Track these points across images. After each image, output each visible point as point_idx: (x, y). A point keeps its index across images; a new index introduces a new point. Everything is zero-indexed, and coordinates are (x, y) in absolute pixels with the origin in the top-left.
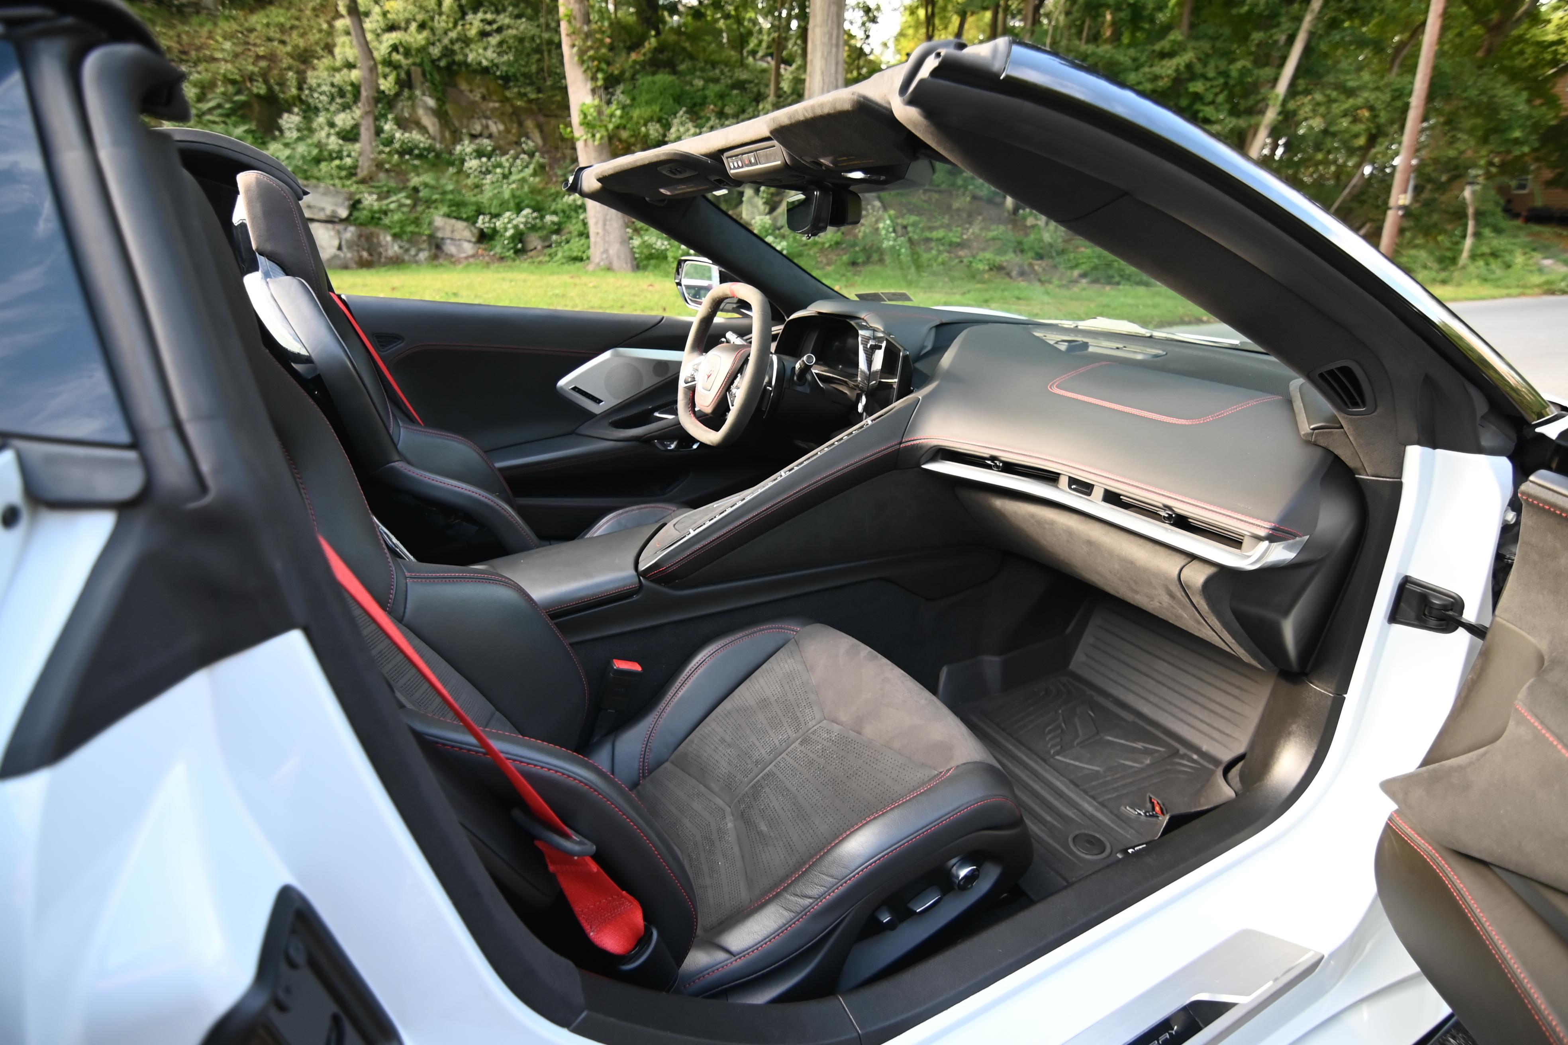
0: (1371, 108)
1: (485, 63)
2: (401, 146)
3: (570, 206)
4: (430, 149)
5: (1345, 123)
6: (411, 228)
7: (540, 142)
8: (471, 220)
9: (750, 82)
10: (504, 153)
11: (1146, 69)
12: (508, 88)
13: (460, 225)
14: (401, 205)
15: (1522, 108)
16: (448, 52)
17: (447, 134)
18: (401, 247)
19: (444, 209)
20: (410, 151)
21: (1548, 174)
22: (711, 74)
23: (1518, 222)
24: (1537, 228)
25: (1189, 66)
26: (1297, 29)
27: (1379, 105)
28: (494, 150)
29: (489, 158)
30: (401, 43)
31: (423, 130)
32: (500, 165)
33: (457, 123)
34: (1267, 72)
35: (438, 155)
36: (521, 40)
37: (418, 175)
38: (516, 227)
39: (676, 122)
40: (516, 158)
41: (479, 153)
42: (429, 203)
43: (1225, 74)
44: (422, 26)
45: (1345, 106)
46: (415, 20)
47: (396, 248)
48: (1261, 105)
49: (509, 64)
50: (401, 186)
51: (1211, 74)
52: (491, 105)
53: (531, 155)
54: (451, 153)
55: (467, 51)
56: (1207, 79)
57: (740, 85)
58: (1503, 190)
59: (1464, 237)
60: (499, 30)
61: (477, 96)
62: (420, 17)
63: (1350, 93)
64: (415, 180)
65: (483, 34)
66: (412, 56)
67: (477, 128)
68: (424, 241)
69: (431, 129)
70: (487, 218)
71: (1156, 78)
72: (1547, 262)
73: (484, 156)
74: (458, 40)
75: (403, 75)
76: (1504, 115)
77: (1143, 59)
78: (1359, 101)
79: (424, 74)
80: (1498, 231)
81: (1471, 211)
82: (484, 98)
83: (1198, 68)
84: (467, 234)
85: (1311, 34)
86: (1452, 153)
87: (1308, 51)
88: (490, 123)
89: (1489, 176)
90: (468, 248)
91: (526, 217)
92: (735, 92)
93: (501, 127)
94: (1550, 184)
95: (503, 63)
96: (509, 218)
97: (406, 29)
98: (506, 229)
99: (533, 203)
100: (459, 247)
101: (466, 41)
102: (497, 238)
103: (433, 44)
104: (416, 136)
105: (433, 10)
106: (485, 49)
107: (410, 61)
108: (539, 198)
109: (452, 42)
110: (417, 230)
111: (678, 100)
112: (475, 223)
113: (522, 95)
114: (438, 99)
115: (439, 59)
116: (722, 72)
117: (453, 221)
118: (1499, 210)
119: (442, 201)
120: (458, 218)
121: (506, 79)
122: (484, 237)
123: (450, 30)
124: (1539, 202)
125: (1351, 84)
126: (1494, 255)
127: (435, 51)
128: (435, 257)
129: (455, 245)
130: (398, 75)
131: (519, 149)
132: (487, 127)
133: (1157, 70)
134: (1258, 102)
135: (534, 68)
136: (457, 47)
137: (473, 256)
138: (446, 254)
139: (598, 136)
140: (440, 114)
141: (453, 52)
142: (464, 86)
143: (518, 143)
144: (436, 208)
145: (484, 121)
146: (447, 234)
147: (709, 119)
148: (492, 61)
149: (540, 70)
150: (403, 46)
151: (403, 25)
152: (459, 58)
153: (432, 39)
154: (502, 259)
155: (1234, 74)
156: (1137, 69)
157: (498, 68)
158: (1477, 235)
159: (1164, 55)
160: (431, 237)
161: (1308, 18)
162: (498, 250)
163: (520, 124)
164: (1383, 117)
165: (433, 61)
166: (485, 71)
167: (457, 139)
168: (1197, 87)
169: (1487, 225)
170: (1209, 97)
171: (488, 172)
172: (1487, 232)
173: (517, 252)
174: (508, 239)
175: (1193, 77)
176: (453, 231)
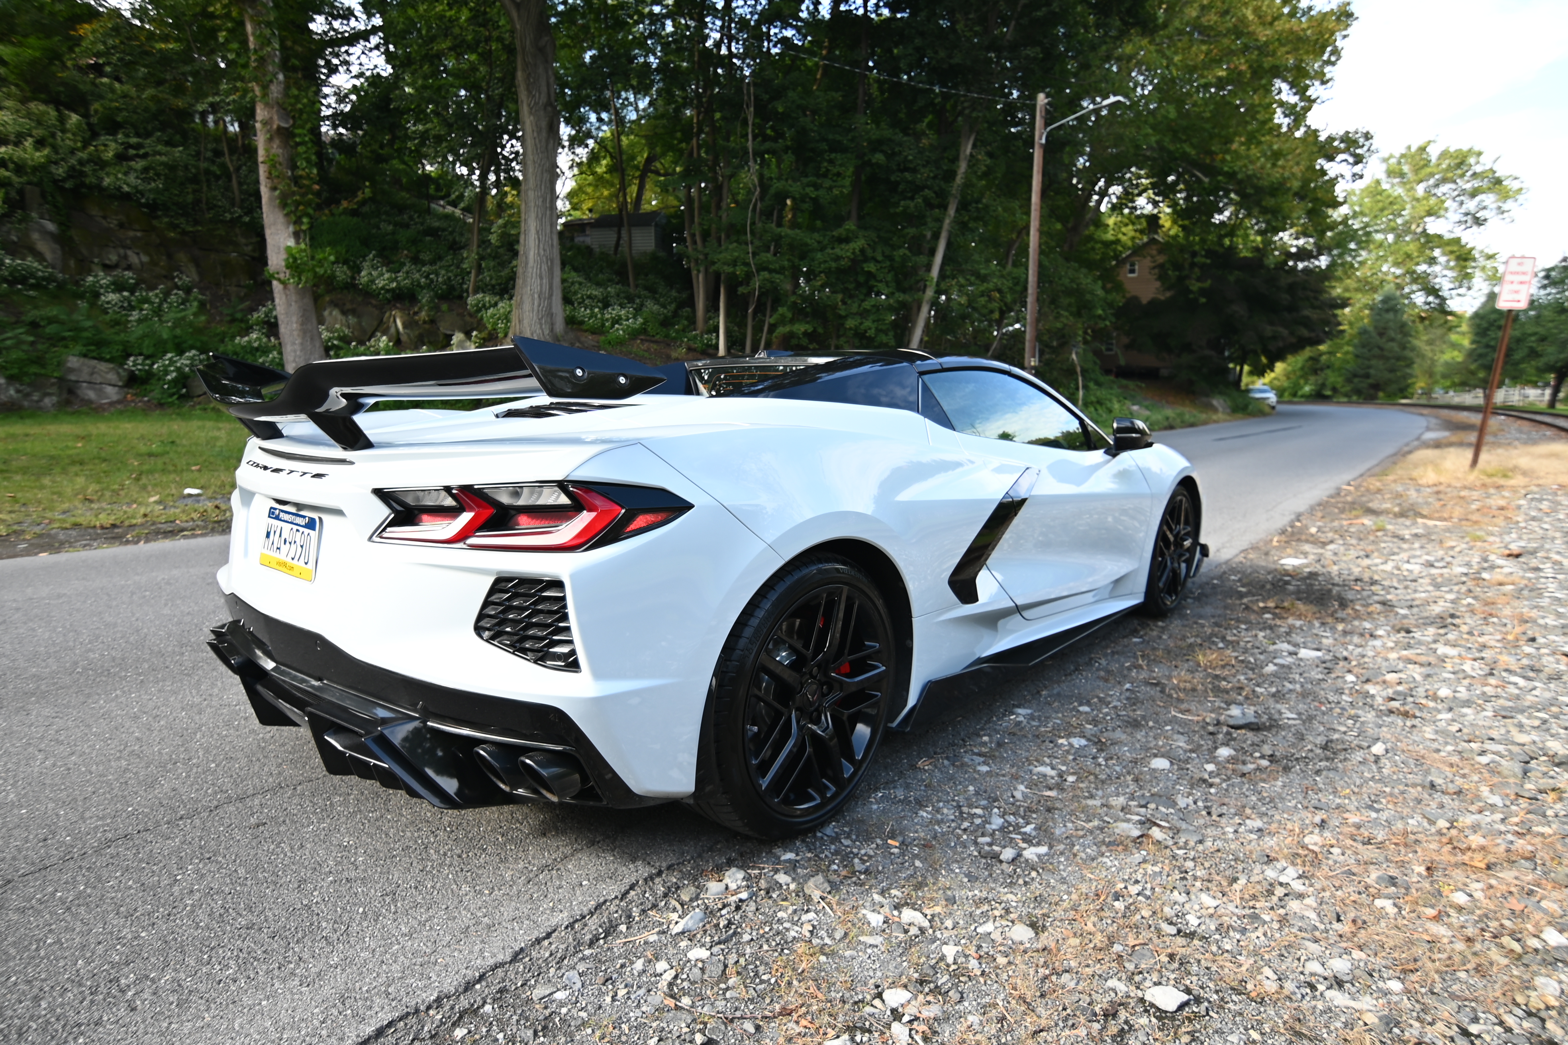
0: (1000, 291)
1: (126, 188)
2: (11, 274)
3: (243, 347)
4: (50, 279)
5: (983, 300)
6: (34, 369)
7: (196, 277)
8: (119, 360)
9: (444, 230)
10: (152, 288)
11: (829, 251)
12: (157, 217)
13: (103, 366)
14: (20, 342)
15: (1100, 292)
16: (74, 173)
17: (72, 263)
18: (18, 391)
19: (79, 348)
20: (23, 280)
21: (1125, 340)
22: (398, 219)
23: (1112, 378)
24: (1124, 382)
25: (862, 251)
26: (941, 228)
27: (1005, 290)
28: (137, 284)
29: (132, 293)
30: (11, 159)
31: (39, 256)
32: (147, 300)
33: (85, 251)
34: (922, 259)
35: (61, 286)
36: (172, 168)
37: (36, 307)
38: (178, 370)
39: (366, 264)
40: (167, 294)
41: (119, 286)
42: (57, 340)
43: (890, 258)
44: (40, 143)
45: (982, 288)
46: (31, 136)
47: (12, 392)
48: (921, 284)
49: (156, 190)
50: (13, 319)
51: (880, 258)
52: (131, 234)
53: (188, 291)
54: (77, 283)
55: (102, 174)
56: (877, 261)
57: (433, 232)
58: (1097, 353)
59: (1077, 389)
60: (145, 156)
61: (113, 223)
62: (39, 132)
63: (983, 279)
64: (33, 314)
65: (121, 157)
66: (26, 174)
67: (113, 258)
68: (53, 384)
69: (49, 256)
70: (140, 360)
71: (838, 258)
72: (1135, 408)
73: (125, 289)
74: (89, 161)
75: (13, 194)
76: (1088, 297)
77: (826, 242)
78: (991, 286)
79: (43, 195)
80: (1099, 384)
81: (1079, 369)
82: (121, 226)
83: (869, 254)
84: (112, 377)
85: (950, 234)
86: (1059, 325)
87: (949, 245)
88: (129, 253)
89: (1085, 342)
90: (112, 393)
91: (192, 358)
92: (428, 238)
93: (145, 259)
94: (1128, 347)
95: (150, 191)
96: (170, 359)
97: (17, 144)
98: (167, 373)
99: (198, 344)
100: (100, 393)
101: (102, 164)
102: (153, 381)
103: (56, 163)
104: (31, 262)
105: (54, 126)
106: (126, 174)
107: (24, 179)
108: (205, 338)
109: (81, 163)
110: (43, 371)
111: (367, 243)
112: (121, 365)
113: (174, 227)
114: (61, 224)
115: (64, 180)
116: (411, 218)
117: (94, 362)
118: (1097, 368)
119: (74, 339)
120: (101, 359)
121: (153, 208)
122: (133, 381)
123: (78, 149)
124: (1122, 362)
125: (983, 272)
126: (1100, 402)
127: (60, 171)
128: (68, 403)
129: (94, 389)
130: (7, 193)
131: (169, 284)
132: (126, 257)
133: (838, 251)
134: (918, 282)
135: (190, 198)
136: (87, 169)
137: (119, 402)
138: (83, 400)
139: (303, 279)
140: (62, 240)
141: (82, 174)
142: (95, 211)
143: (169, 277)
144: (66, 347)
145: (122, 251)
146: (85, 376)
147: (404, 264)
148: (136, 187)
149: (197, 202)
150: (14, 162)
151: (12, 138)
152: (91, 180)
153: (54, 157)
154: (161, 405)
155: (897, 259)
156: (822, 249)
157: (143, 195)
158: (1085, 387)
159: (842, 240)
160: (61, 379)
161: (947, 221)
162: (156, 394)
163: (170, 256)
164: (1009, 298)
165: (55, 182)
166: (127, 196)
167: (85, 267)
168: (871, 267)
169: (1091, 379)
170: (880, 276)
171: (132, 308)
172: (1091, 385)
173: (182, 397)
174: (169, 382)
175: (866, 260)
176: (92, 374)
